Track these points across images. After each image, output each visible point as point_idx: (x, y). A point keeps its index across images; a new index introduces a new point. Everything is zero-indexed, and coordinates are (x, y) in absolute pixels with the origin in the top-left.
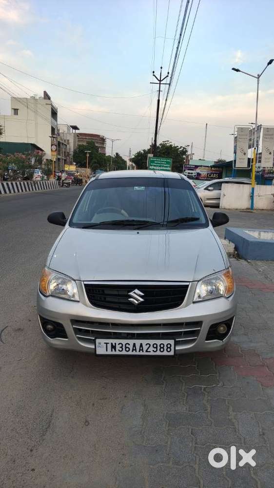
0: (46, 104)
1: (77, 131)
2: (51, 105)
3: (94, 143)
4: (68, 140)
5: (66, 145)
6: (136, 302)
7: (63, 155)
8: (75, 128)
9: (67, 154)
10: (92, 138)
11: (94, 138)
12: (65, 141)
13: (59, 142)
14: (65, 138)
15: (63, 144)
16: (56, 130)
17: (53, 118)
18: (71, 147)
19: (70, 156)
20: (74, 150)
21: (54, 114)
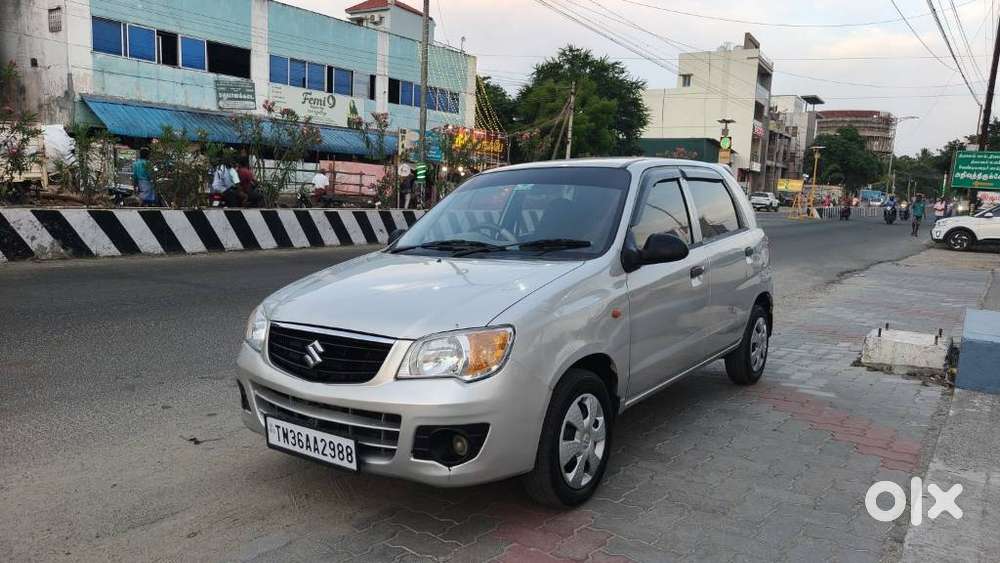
0: (749, 58)
1: (818, 108)
2: (760, 58)
3: (855, 129)
4: (795, 128)
5: (790, 139)
6: (312, 362)
7: (781, 159)
8: (814, 100)
9: (789, 157)
10: (859, 119)
11: (864, 119)
12: (787, 129)
13: (771, 131)
14: (788, 124)
15: (781, 135)
16: (766, 109)
17: (762, 85)
18: (801, 142)
19: (796, 160)
20: (807, 147)
21: (764, 75)
